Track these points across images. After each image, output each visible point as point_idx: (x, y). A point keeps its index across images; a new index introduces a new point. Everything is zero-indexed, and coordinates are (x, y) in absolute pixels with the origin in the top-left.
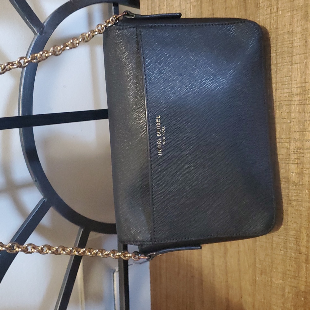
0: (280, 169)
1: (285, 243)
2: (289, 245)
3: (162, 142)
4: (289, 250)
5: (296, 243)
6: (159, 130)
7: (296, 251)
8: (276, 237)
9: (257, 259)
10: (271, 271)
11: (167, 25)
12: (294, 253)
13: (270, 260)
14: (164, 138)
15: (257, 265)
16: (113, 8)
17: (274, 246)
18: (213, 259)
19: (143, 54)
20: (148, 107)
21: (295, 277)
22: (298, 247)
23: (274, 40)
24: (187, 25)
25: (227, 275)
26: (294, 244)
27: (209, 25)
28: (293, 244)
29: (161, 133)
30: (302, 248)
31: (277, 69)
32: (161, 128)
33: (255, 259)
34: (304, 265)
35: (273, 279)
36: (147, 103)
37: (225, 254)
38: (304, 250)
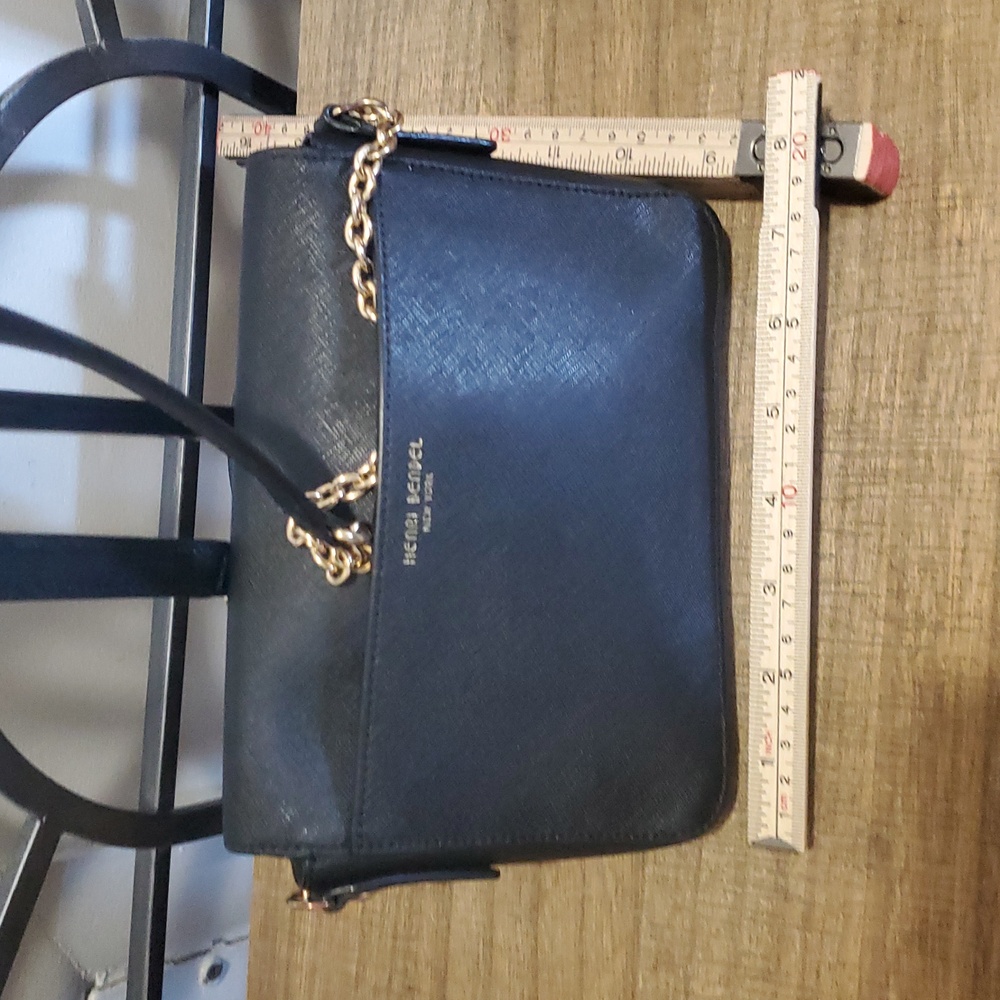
0: (736, 637)
1: (740, 866)
2: (752, 873)
3: (421, 523)
4: (750, 889)
5: (775, 868)
6: (415, 484)
7: (776, 890)
8: (710, 849)
9: (644, 922)
10: (690, 958)
11: (456, 168)
12: (768, 898)
13: (687, 923)
14: (428, 511)
15: (643, 942)
16: (202, 99)
17: (704, 876)
18: (491, 925)
19: (383, 243)
20: (387, 407)
21: (767, 976)
22: (781, 881)
23: (741, 261)
24: (514, 178)
25: (535, 977)
26: (769, 871)
27: (576, 190)
28: (765, 871)
29: (421, 495)
30: (792, 882)
31: (742, 343)
32: (423, 479)
33: (637, 921)
34: (797, 934)
35: (695, 986)
36: (388, 396)
37: (536, 908)
38: (799, 888)
